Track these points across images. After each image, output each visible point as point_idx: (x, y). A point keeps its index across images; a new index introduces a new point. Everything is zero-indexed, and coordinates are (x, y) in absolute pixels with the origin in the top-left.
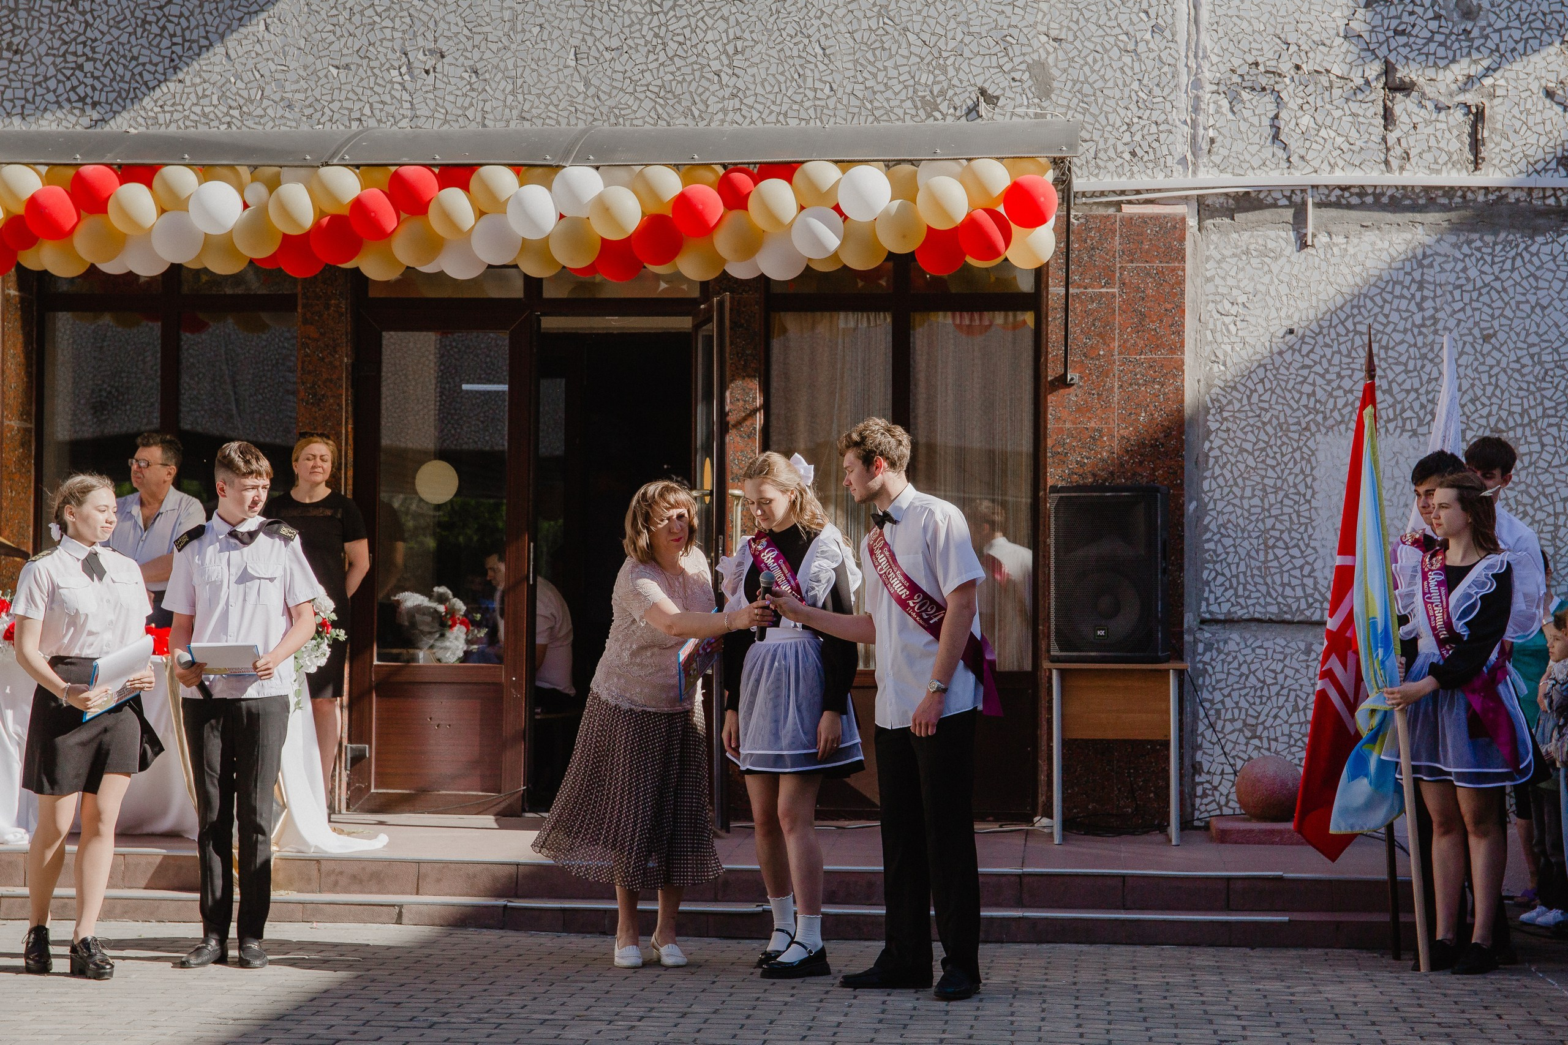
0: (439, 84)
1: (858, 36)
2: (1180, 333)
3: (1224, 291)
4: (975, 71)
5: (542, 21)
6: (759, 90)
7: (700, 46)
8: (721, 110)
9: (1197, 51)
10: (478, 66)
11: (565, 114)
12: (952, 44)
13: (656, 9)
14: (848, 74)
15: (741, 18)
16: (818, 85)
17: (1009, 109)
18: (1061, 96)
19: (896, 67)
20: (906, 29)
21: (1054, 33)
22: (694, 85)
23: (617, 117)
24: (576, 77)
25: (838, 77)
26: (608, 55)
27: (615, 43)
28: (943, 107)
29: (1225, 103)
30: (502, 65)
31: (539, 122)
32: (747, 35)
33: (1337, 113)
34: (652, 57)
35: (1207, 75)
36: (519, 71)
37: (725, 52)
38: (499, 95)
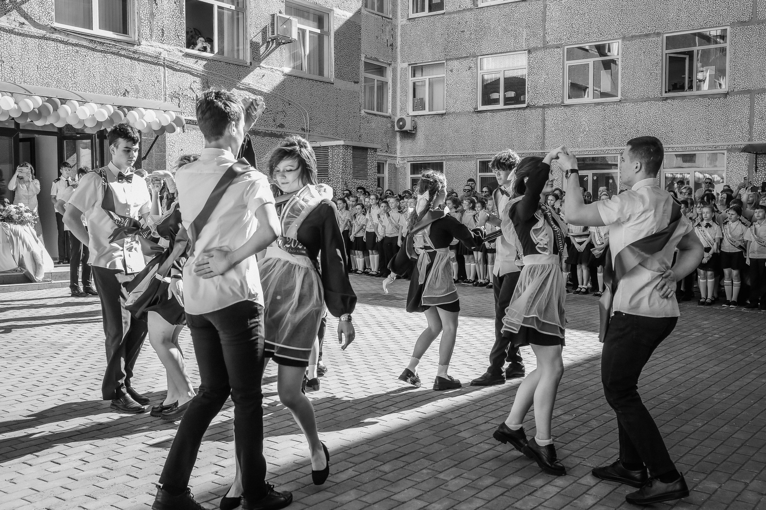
0: (3, 70)
1: (101, 73)
2: (165, 149)
3: (171, 140)
4: (125, 85)
5: (29, 57)
6: (80, 83)
7: (67, 70)
8: (72, 86)
9: (165, 87)
10: (13, 66)
11: (35, 82)
12: (120, 78)
13: (56, 59)
14: (99, 82)
15: (76, 64)
16: (93, 84)
17: (131, 95)
18: (141, 94)
19: (109, 82)
20: (110, 73)
21: (139, 79)
22: (65, 79)
23: (48, 85)
24: (38, 73)
25: (97, 82)
26: (45, 69)
27: (47, 66)
28: (118, 93)
29: (170, 99)
30: (19, 67)
31: (29, 83)
32: (77, 69)
33: (189, 104)
34: (56, 71)
35: (167, 93)
36: (24, 69)
37: (72, 72)
38: (18, 75)
